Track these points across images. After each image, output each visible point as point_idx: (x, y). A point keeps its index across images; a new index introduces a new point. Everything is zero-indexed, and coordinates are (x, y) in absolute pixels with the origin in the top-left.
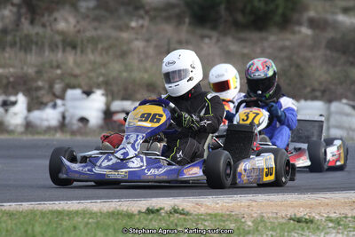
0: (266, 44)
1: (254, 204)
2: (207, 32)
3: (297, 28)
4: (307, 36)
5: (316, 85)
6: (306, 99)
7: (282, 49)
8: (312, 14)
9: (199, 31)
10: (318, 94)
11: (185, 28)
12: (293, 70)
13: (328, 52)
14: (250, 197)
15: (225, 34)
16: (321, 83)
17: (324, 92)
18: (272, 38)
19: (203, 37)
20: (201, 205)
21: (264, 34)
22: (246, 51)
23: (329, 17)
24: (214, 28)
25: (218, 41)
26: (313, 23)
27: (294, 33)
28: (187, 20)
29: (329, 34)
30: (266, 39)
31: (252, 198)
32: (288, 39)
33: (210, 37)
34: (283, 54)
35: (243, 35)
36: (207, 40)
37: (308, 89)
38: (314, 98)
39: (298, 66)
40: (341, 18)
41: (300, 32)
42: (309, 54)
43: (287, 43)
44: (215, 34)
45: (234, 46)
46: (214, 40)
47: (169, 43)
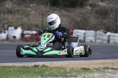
0: (75, 12)
1: (70, 64)
2: (56, 8)
4: (89, 9)
5: (92, 25)
6: (88, 30)
7: (81, 13)
8: (91, 2)
9: (53, 8)
10: (92, 28)
11: (48, 7)
12: (84, 20)
13: (96, 15)
14: (69, 61)
15: (61, 9)
16: (93, 25)
17: (94, 27)
18: (77, 10)
19: (54, 10)
20: (52, 64)
21: (74, 9)
22: (68, 14)
23: (96, 3)
24: (58, 7)
26: (91, 5)
27: (84, 8)
28: (49, 4)
29: (96, 9)
32: (83, 10)
33: (57, 10)
34: (81, 15)
35: (68, 9)
36: (56, 11)
37: (89, 27)
38: (91, 30)
39: (86, 19)
40: (100, 3)
41: (86, 8)
42: (89, 15)
43: (82, 12)
44: (58, 9)
45: (65, 13)
46: (58, 11)
47: (43, 12)
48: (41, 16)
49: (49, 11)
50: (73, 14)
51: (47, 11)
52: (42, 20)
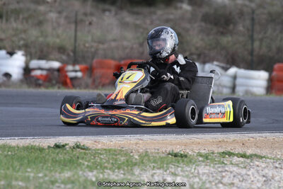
0: (154, 17)
1: (141, 142)
2: (107, 6)
3: (179, 5)
4: (187, 11)
5: (193, 50)
7: (167, 21)
9: (101, 6)
10: (195, 57)
11: (89, 3)
13: (203, 24)
15: (121, 8)
16: (197, 49)
17: (199, 55)
18: (159, 12)
19: (104, 11)
20: (99, 143)
21: (152, 9)
22: (138, 22)
24: (113, 3)
25: (116, 14)
27: (176, 8)
29: (205, 9)
30: (155, 13)
31: (139, 138)
32: (172, 14)
33: (109, 11)
35: (136, 9)
36: (107, 13)
37: (187, 53)
41: (181, 8)
42: (188, 26)
43: (172, 17)
44: (113, 9)
45: (129, 18)
46: (113, 13)
47: (76, 15)
48: (73, 26)
49: (92, 14)
50: (148, 22)
51: (85, 14)
52: (73, 35)
